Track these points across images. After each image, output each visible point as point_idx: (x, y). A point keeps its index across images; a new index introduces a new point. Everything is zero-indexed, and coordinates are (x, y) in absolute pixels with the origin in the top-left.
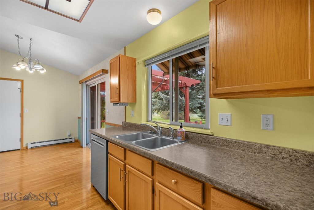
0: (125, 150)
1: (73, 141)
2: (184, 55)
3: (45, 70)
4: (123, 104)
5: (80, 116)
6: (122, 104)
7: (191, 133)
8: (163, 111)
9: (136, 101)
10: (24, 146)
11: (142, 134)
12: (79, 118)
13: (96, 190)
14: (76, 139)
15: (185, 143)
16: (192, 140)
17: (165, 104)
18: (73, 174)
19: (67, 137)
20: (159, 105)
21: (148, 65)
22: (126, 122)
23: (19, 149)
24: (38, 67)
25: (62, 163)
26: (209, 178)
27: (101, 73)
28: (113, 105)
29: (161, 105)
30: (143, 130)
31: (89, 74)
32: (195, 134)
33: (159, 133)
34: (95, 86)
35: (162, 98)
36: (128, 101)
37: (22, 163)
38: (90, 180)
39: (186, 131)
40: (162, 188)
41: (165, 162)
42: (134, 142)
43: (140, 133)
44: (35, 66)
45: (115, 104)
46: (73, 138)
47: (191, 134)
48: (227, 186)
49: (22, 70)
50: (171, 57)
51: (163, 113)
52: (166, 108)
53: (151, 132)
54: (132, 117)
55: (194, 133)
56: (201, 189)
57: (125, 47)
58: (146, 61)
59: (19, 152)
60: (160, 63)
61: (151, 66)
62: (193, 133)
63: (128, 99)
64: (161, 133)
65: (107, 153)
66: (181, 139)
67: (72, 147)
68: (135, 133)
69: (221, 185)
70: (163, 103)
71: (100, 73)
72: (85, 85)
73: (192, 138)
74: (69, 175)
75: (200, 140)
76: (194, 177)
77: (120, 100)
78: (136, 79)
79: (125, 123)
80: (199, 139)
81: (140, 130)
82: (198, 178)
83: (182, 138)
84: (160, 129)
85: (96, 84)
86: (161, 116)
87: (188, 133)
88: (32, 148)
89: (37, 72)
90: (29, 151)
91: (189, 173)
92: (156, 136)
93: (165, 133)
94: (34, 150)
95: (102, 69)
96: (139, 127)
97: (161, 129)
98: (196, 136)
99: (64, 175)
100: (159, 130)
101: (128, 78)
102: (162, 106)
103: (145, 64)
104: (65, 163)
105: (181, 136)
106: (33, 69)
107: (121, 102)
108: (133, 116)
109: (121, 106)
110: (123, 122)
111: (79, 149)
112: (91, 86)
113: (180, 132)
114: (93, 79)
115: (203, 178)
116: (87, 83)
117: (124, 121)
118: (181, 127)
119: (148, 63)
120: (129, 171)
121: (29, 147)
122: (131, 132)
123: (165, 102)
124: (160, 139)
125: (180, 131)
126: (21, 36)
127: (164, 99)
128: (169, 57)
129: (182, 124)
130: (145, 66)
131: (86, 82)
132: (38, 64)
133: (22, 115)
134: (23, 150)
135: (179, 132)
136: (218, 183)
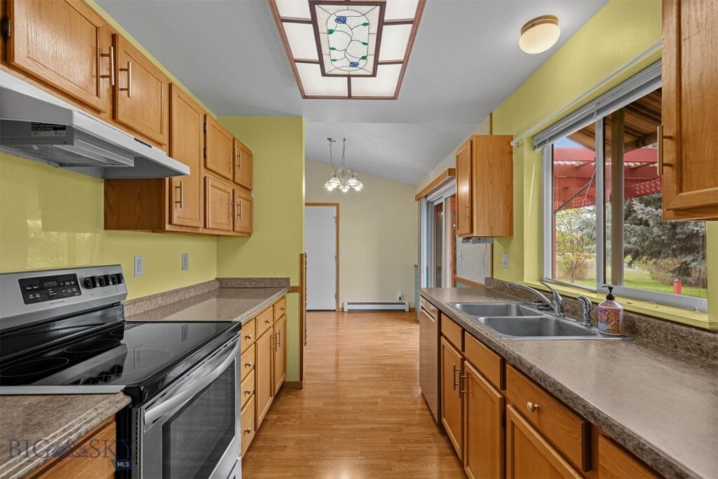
0: (464, 330)
1: (407, 310)
2: (647, 96)
3: (361, 185)
4: (482, 239)
5: (416, 264)
6: (479, 239)
7: (644, 318)
8: (654, 260)
9: (511, 233)
10: (340, 306)
11: (518, 308)
12: (416, 266)
13: (427, 403)
14: (411, 307)
15: (619, 341)
16: (647, 337)
17: (659, 236)
18: (396, 365)
19: (397, 300)
20: (633, 239)
21: (539, 145)
22: (492, 278)
23: (334, 310)
24: (353, 182)
25: (385, 344)
26: (591, 410)
27: (448, 177)
28: (463, 242)
29: (644, 240)
30: (525, 298)
31: (432, 179)
32: (657, 321)
33: (556, 308)
34: (442, 203)
35: (645, 217)
36: (492, 234)
37: (337, 330)
38: (418, 383)
39: (624, 310)
40: (515, 417)
41: (517, 362)
42: (482, 319)
43: (513, 304)
44: (350, 181)
45: (467, 239)
46: (407, 303)
47: (644, 321)
48: (625, 435)
49: (334, 189)
50: (595, 115)
51: (655, 263)
52: (663, 251)
53: (541, 305)
54: (504, 268)
55: (653, 320)
56: (580, 434)
57: (491, 114)
58: (536, 137)
59: (334, 315)
60: (576, 132)
61: (553, 145)
62: (650, 319)
63: (491, 229)
64: (562, 310)
65: (440, 334)
66: (608, 330)
67: (405, 320)
68: (501, 303)
69: (614, 431)
70: (651, 233)
71: (445, 177)
72: (424, 202)
73: (647, 331)
74: (391, 365)
75: (672, 341)
76: (565, 401)
77: (472, 231)
78: (512, 180)
79: (490, 280)
80: (669, 337)
81: (520, 299)
82: (571, 405)
83: (609, 327)
84: (557, 299)
85: (443, 200)
86: (651, 272)
87: (636, 316)
88: (350, 311)
89: (352, 189)
90: (346, 315)
91: (557, 392)
92: (546, 315)
93: (576, 311)
94: (352, 315)
95: (449, 170)
96: (518, 290)
97: (561, 298)
98: (659, 328)
99: (384, 362)
100: (555, 302)
101: (491, 184)
102: (647, 243)
103: (532, 144)
104: (388, 344)
105: (607, 322)
106: (346, 187)
107: (475, 234)
108: (506, 266)
109: (476, 243)
110: (486, 279)
111: (414, 325)
112: (436, 203)
113: (605, 310)
114: (437, 189)
115: (581, 407)
116: (428, 198)
117: (489, 275)
118: (610, 298)
119: (541, 140)
120: (468, 374)
121: (346, 310)
122: (494, 301)
123: (656, 230)
124: (553, 323)
125: (605, 307)
126: (334, 138)
127: (651, 223)
128: (590, 116)
129: (613, 291)
130: (534, 148)
131: (426, 197)
132: (353, 176)
133: (337, 258)
134: (338, 312)
135: (602, 310)
136: (607, 425)
